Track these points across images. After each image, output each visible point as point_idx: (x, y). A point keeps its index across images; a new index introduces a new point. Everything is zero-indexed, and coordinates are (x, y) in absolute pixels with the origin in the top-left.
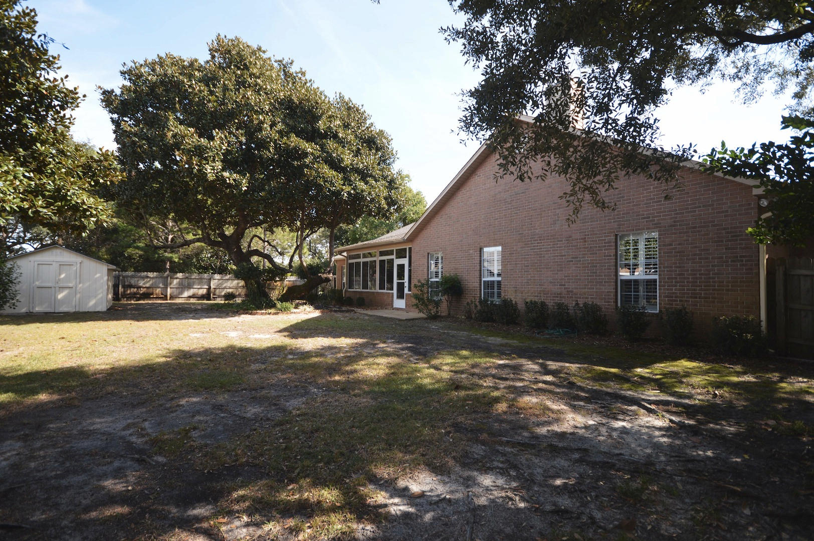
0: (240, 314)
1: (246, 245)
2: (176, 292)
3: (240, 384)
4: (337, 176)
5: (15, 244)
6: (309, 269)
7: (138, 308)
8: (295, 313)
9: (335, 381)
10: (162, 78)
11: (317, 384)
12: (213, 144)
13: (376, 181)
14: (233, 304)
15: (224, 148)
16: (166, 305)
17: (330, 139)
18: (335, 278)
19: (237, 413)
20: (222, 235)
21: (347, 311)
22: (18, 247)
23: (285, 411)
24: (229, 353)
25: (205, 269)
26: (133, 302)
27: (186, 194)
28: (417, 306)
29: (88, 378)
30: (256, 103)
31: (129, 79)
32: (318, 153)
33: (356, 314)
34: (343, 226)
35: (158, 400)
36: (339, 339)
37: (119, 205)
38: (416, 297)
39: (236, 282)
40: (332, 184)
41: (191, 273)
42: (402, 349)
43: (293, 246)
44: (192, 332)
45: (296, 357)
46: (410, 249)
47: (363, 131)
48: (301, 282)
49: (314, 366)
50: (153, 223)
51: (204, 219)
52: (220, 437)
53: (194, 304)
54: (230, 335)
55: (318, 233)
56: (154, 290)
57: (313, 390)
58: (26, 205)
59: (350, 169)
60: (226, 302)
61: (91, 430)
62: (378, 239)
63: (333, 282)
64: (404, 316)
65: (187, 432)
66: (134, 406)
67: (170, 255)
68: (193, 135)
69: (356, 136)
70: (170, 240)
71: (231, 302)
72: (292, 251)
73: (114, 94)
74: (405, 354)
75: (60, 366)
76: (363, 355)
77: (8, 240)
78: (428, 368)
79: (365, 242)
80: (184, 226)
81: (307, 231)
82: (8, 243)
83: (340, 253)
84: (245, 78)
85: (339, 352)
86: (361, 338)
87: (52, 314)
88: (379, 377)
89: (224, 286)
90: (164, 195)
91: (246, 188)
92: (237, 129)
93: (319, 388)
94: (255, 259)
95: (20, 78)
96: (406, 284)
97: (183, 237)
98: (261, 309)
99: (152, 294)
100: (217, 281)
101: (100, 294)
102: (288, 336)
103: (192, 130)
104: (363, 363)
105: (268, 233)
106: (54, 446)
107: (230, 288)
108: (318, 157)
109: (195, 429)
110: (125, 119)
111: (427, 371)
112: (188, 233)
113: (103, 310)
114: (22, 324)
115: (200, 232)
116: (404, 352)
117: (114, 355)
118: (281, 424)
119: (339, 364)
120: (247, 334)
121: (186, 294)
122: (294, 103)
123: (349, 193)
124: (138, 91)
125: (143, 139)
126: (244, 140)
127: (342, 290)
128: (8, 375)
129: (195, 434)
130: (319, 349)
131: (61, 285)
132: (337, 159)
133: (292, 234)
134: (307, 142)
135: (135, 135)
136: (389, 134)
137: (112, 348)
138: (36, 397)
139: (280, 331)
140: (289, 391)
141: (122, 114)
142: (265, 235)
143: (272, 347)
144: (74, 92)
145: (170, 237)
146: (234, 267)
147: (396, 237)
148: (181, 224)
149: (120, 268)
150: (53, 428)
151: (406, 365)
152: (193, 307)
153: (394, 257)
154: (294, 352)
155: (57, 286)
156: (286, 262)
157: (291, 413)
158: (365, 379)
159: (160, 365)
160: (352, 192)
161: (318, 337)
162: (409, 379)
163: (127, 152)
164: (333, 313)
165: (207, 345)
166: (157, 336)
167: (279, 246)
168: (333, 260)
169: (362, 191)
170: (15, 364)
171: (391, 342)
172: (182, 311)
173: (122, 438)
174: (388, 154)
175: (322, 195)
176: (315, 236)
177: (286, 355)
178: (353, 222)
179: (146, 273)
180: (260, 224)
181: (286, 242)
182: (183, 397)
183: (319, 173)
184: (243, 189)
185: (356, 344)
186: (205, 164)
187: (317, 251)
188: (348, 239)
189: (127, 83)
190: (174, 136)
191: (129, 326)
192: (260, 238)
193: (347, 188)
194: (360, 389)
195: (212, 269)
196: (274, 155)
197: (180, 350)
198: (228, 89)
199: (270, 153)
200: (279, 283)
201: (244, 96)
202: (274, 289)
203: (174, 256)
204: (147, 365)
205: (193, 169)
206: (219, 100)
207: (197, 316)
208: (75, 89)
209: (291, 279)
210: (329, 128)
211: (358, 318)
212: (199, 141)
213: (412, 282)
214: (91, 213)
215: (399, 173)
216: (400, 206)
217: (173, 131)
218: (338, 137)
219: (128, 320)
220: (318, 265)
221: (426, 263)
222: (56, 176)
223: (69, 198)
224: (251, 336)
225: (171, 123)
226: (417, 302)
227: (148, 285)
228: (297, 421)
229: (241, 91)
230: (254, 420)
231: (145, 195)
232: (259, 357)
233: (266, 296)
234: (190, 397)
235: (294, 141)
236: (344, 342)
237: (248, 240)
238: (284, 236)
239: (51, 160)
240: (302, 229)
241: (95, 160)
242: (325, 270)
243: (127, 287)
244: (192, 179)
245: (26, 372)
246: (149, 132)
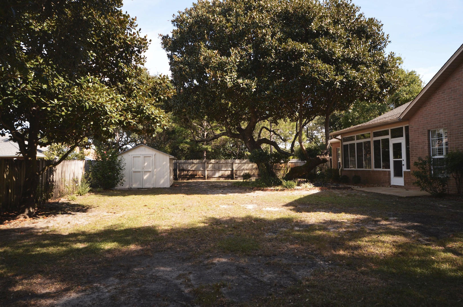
0: (255, 190)
1: (257, 135)
2: (211, 173)
3: (257, 250)
4: (330, 68)
5: (123, 145)
6: (308, 152)
7: (188, 185)
8: (297, 189)
9: (339, 255)
10: (196, 19)
11: (323, 256)
12: (230, 59)
13: (367, 67)
14: (249, 182)
15: (238, 61)
16: (205, 183)
17: (322, 37)
18: (331, 159)
19: (256, 276)
20: (239, 129)
21: (345, 188)
22: (124, 147)
23: (295, 280)
24: (247, 222)
25: (229, 156)
26: (185, 181)
27: (213, 101)
28: (418, 184)
29: (158, 235)
30: (260, 20)
31: (177, 25)
32: (311, 51)
33: (353, 191)
34: (336, 112)
35: (199, 257)
36: (339, 215)
37: (174, 114)
38: (417, 174)
39: (251, 165)
40: (326, 76)
41: (220, 159)
42: (408, 228)
43: (293, 133)
44: (222, 204)
45: (302, 229)
46: (407, 128)
47: (353, 23)
48: (301, 163)
49: (319, 239)
50: (195, 124)
51: (227, 118)
52: (243, 297)
53: (222, 182)
54: (248, 207)
55: (313, 121)
56: (197, 173)
57: (319, 263)
58: (122, 118)
59: (342, 60)
60: (244, 181)
61: (157, 276)
62: (371, 121)
63: (329, 163)
64: (404, 193)
65: (219, 287)
66: (184, 260)
67: (206, 147)
68: (216, 55)
69: (346, 30)
70: (205, 136)
71: (248, 180)
72: (293, 138)
73: (168, 38)
74: (412, 233)
75: (143, 226)
76: (366, 232)
77: (120, 143)
78: (444, 251)
79: (358, 125)
80: (214, 124)
81: (305, 120)
82: (120, 145)
83: (335, 136)
84: (251, 3)
85: (341, 227)
86: (361, 215)
87: (141, 189)
88: (386, 256)
89: (242, 168)
90: (200, 103)
91: (255, 90)
92: (247, 45)
93: (325, 261)
94: (264, 146)
95: (116, 36)
96: (404, 163)
97: (214, 133)
98: (271, 186)
99: (196, 175)
100: (237, 164)
101: (166, 175)
102: (293, 210)
103: (216, 52)
104: (366, 239)
105: (273, 124)
106: (136, 285)
107: (247, 170)
108: (312, 55)
109: (224, 286)
110: (175, 53)
111: (443, 255)
112: (217, 130)
113: (168, 187)
114: (126, 196)
115: (224, 128)
116: (411, 231)
117: (173, 219)
118: (292, 292)
119: (342, 238)
120: (261, 207)
121: (217, 175)
122: (290, 13)
123: (341, 82)
124: (182, 32)
125: (186, 65)
126: (251, 51)
127: (338, 170)
128: (116, 230)
129: (223, 290)
130: (321, 223)
131: (146, 170)
132: (329, 53)
133: (292, 124)
134: (302, 44)
135: (181, 62)
136: (379, 20)
137: (172, 215)
138: (129, 247)
139: (287, 205)
140: (298, 261)
141: (173, 51)
142: (271, 126)
143: (280, 219)
144: (145, 39)
145: (206, 133)
146: (249, 153)
147: (390, 118)
148: (212, 123)
149: (177, 157)
150: (136, 271)
151: (415, 245)
152: (222, 184)
153: (389, 137)
154: (300, 224)
155: (143, 170)
156: (288, 147)
157: (301, 283)
158: (371, 256)
159: (200, 229)
160: (344, 80)
161: (320, 211)
162: (423, 262)
163: (177, 76)
164: (331, 190)
165: (232, 215)
166: (199, 206)
167: (282, 135)
168: (329, 143)
169: (354, 78)
170: (120, 222)
171: (394, 220)
172: (215, 188)
173: (176, 285)
174: (379, 40)
175: (317, 87)
176: (311, 124)
177: (293, 227)
178: (346, 108)
179: (192, 160)
180: (266, 118)
181: (288, 131)
182: (216, 257)
183: (313, 68)
184: (253, 91)
185: (357, 219)
186: (225, 76)
187: (314, 137)
188: (341, 124)
189: (176, 28)
190: (204, 59)
191: (182, 198)
192: (267, 129)
193: (339, 78)
194: (367, 266)
195: (234, 155)
196: (276, 59)
197: (213, 218)
198: (239, 15)
199: (272, 58)
200: (283, 165)
201: (251, 17)
202: (279, 170)
203: (208, 147)
204: (193, 228)
205: (217, 81)
206: (233, 25)
207: (225, 191)
208: (145, 37)
209: (293, 161)
210: (321, 27)
211: (356, 195)
212: (221, 59)
213: (411, 160)
214: (157, 120)
215: (391, 56)
216: (393, 87)
217: (204, 55)
218: (329, 33)
219: (182, 194)
220: (315, 148)
221: (427, 141)
222: (137, 98)
223: (145, 111)
224: (264, 209)
225: (203, 50)
226: (419, 179)
227: (193, 169)
228: (307, 292)
229: (248, 14)
230: (270, 285)
231: (189, 105)
232: (271, 227)
233: (274, 175)
234: (220, 257)
235: (291, 44)
236: (345, 217)
237: (259, 131)
238: (286, 126)
239: (135, 87)
240: (301, 118)
241: (158, 83)
242: (322, 152)
243: (182, 171)
244: (217, 88)
245: (125, 228)
246: (189, 59)
